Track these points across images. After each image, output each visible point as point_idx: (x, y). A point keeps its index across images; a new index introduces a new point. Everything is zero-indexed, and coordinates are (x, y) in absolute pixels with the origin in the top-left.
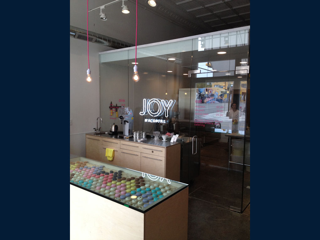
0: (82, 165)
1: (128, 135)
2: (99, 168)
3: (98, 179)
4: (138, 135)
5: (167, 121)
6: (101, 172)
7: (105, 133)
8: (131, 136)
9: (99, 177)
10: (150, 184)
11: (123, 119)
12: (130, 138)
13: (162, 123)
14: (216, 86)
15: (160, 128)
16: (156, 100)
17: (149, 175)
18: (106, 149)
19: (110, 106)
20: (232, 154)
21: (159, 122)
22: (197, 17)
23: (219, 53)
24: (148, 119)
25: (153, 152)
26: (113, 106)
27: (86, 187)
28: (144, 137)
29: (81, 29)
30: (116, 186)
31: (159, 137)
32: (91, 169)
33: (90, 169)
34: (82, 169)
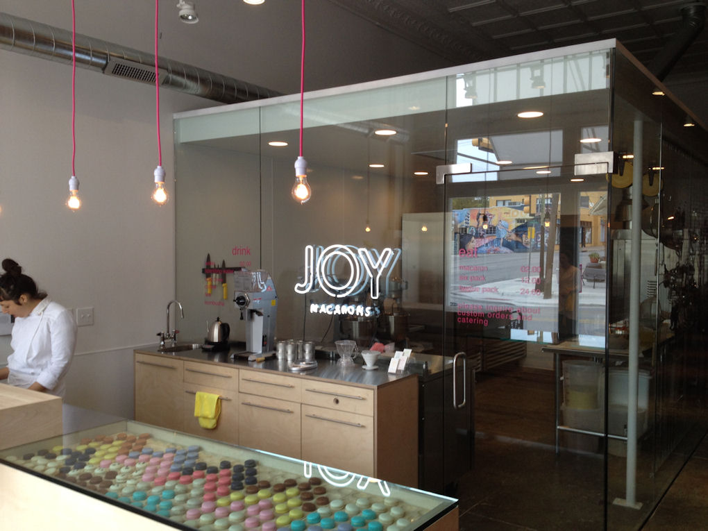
0: (134, 444)
1: (261, 352)
2: (185, 454)
3: (189, 486)
4: (289, 352)
5: (376, 309)
6: (194, 464)
7: (190, 348)
8: (269, 354)
9: (191, 481)
10: (343, 499)
11: (247, 305)
12: (267, 359)
13: (362, 315)
14: (502, 203)
15: (351, 330)
16: (342, 250)
17: (323, 470)
18: (195, 394)
19: (204, 266)
20: (563, 404)
21: (352, 313)
22: (451, 10)
23: (523, 115)
24: (319, 303)
25: (337, 401)
26: (212, 266)
27: (155, 510)
28: (307, 357)
29: (124, 48)
30: (243, 507)
31: (352, 356)
32: (165, 456)
33: (161, 455)
34: (137, 457)
